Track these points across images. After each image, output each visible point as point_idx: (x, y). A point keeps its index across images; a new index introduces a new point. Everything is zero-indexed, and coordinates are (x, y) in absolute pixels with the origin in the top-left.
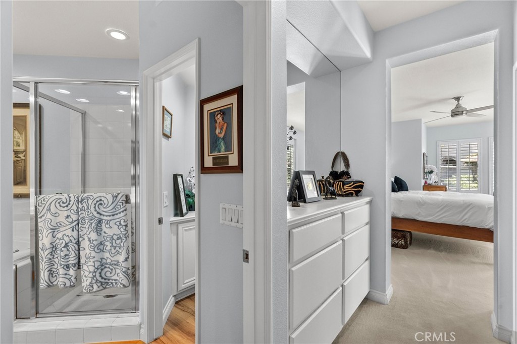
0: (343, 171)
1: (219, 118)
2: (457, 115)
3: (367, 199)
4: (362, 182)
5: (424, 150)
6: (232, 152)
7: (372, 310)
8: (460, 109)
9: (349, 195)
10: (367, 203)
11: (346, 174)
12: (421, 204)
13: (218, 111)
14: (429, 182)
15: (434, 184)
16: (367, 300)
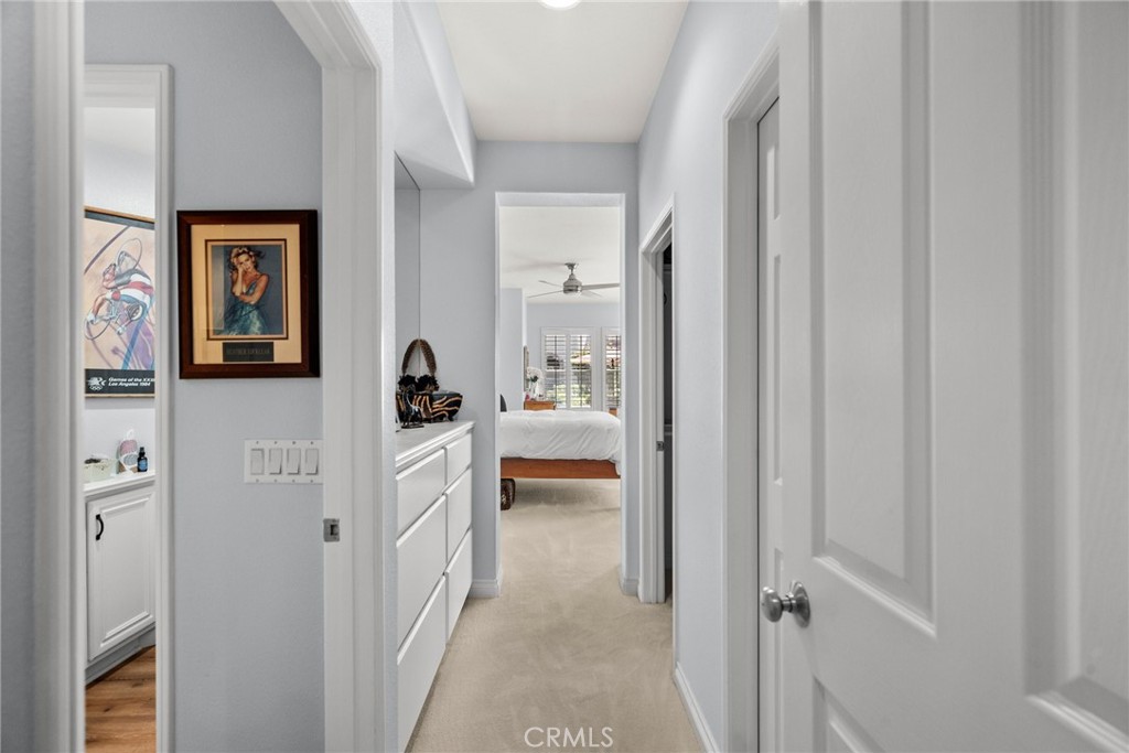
0: (426, 376)
1: (245, 263)
2: (571, 290)
3: (469, 425)
4: (458, 395)
5: (524, 344)
6: (284, 336)
7: (480, 610)
8: (574, 283)
9: (440, 419)
10: (468, 432)
11: (429, 381)
12: (528, 431)
13: (241, 247)
14: (532, 396)
15: (538, 399)
16: (470, 600)
